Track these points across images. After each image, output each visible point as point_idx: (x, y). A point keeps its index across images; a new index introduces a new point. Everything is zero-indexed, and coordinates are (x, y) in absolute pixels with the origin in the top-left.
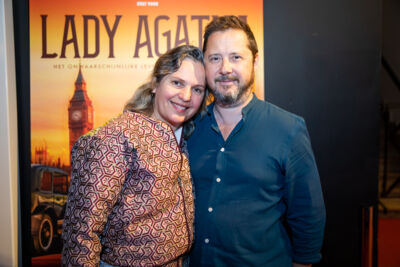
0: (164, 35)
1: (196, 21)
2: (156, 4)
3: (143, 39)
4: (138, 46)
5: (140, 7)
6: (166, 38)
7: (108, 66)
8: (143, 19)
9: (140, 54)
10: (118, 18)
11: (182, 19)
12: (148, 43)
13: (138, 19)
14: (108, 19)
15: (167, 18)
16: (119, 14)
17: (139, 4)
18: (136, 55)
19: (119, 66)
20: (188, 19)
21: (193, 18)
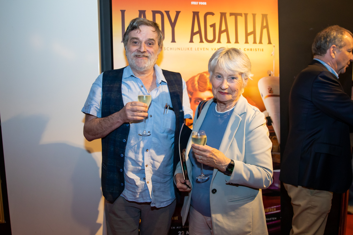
0: (211, 26)
1: (233, 17)
2: (205, 3)
3: (196, 29)
4: (193, 34)
5: (194, 5)
6: (212, 28)
7: (171, 49)
8: (196, 14)
9: (194, 40)
10: (178, 13)
11: (223, 15)
12: (199, 32)
13: (192, 14)
14: (170, 13)
15: (212, 14)
16: (178, 10)
17: (193, 3)
18: (191, 41)
19: (179, 49)
20: (228, 15)
21: (231, 14)
